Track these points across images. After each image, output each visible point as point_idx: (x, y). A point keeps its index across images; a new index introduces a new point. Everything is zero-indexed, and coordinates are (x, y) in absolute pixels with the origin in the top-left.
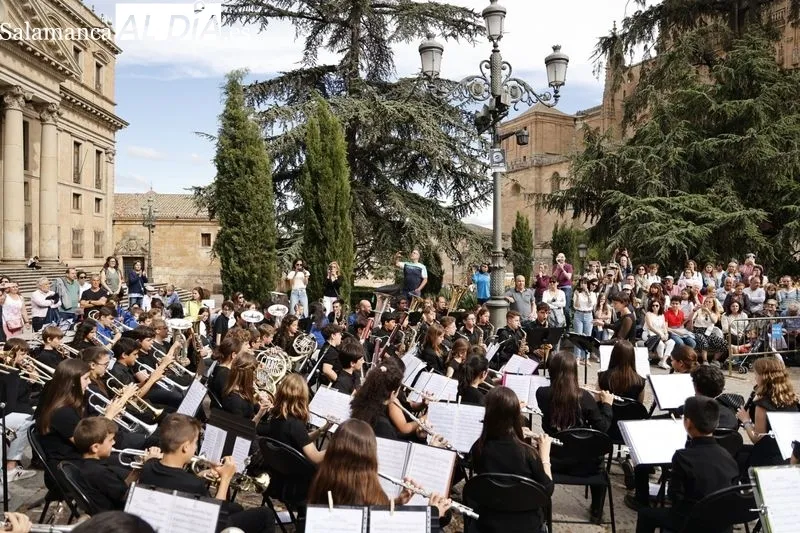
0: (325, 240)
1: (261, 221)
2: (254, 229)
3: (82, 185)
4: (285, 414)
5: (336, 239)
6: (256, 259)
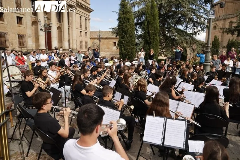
0: (150, 43)
1: (131, 37)
2: (129, 39)
3: (82, 29)
4: (140, 90)
5: (154, 42)
6: (129, 48)
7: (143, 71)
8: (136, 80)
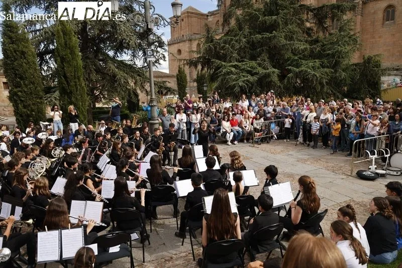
0: (71, 92)
1: (33, 83)
2: (30, 88)
4: (38, 194)
5: (77, 91)
6: (34, 104)
7: (56, 150)
8: (41, 171)
